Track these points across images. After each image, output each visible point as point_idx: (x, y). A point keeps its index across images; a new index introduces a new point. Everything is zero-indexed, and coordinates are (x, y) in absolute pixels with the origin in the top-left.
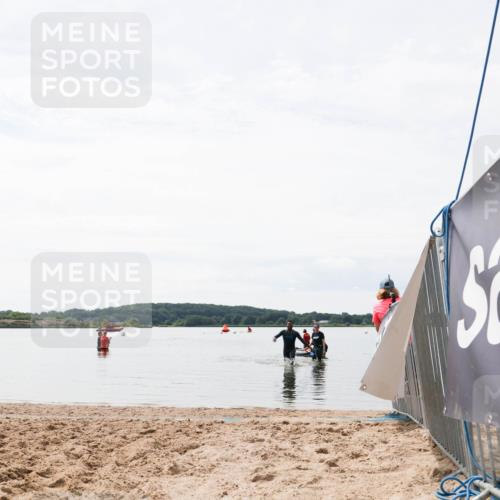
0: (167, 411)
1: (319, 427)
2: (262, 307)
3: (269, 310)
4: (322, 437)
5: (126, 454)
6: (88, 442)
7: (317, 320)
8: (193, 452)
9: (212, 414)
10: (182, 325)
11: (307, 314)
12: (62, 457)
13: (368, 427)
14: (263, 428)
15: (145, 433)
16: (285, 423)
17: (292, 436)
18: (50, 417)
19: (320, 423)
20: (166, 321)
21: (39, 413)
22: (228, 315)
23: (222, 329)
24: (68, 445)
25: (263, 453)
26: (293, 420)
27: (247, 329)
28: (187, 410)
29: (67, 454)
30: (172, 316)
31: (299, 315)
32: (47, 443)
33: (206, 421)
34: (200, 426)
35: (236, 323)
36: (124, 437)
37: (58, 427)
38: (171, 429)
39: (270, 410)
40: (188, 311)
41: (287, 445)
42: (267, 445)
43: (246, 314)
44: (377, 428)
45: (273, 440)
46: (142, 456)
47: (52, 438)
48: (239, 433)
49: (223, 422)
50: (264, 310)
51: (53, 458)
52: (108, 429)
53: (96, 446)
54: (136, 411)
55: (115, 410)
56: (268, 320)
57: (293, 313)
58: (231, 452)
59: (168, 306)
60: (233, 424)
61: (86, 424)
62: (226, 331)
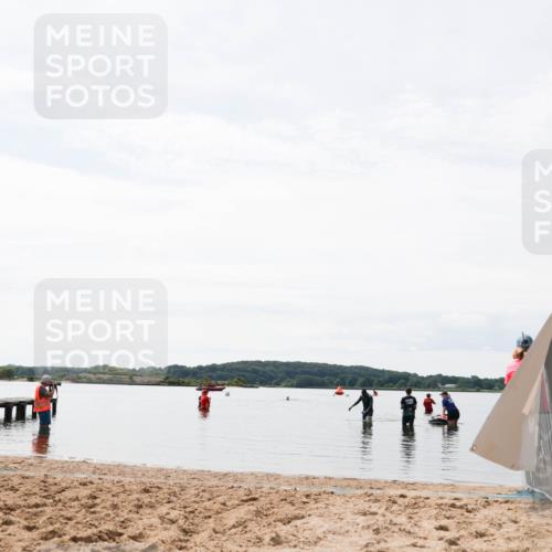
0: (272, 479)
1: (440, 502)
2: (381, 368)
3: (389, 372)
4: (444, 512)
5: (225, 522)
6: (185, 507)
7: (443, 384)
8: (298, 522)
9: (321, 484)
10: (292, 386)
11: (431, 376)
12: (156, 521)
13: (496, 504)
14: (377, 501)
15: (247, 501)
16: (402, 496)
17: (409, 510)
18: (144, 480)
19: (441, 498)
20: (274, 382)
21: (134, 475)
22: (342, 376)
24: (163, 510)
25: (375, 527)
26: (411, 494)
28: (294, 478)
29: (161, 518)
30: (280, 375)
31: (423, 378)
32: (141, 507)
33: (315, 490)
34: (307, 496)
35: (352, 385)
36: (224, 504)
37: (152, 490)
38: (275, 498)
39: (386, 482)
40: (299, 370)
41: (402, 519)
42: (381, 518)
43: (359, 375)
44: (507, 506)
45: (388, 514)
46: (241, 524)
47: (146, 501)
48: (351, 505)
49: (332, 493)
50: (383, 371)
51: (146, 521)
52: (207, 495)
53: (192, 512)
54: (237, 477)
55: (215, 475)
56: (388, 381)
57: (416, 375)
58: (339, 525)
59: (276, 364)
60: (344, 495)
61: (183, 489)
62: (340, 393)
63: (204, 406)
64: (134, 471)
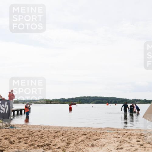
0: (90, 129)
1: (137, 134)
4: (138, 137)
5: (78, 140)
6: (67, 137)
7: (136, 102)
8: (98, 140)
9: (104, 130)
10: (94, 103)
11: (133, 100)
12: (59, 141)
14: (119, 134)
15: (84, 135)
16: (127, 133)
17: (129, 137)
18: (55, 130)
19: (137, 133)
20: (89, 102)
21: (52, 129)
22: (108, 100)
23: (106, 104)
24: (61, 138)
25: (120, 141)
26: (129, 132)
27: (115, 104)
28: (96, 128)
29: (61, 140)
30: (91, 100)
31: (131, 100)
32: (55, 137)
33: (102, 132)
34: (100, 133)
35: (111, 102)
36: (78, 136)
37: (58, 132)
38: (91, 134)
39: (122, 129)
40: (96, 99)
41: (127, 139)
42: (121, 139)
43: (114, 100)
45: (123, 137)
46: (83, 141)
47: (56, 135)
48: (112, 135)
49: (107, 132)
50: (120, 99)
51: (57, 141)
52: (72, 133)
53: (69, 138)
54: (81, 128)
55: (75, 128)
56: (121, 101)
57: (129, 99)
58: (110, 141)
59: (90, 97)
60: (110, 133)
61: (66, 132)
62: (107, 105)
63: (70, 109)
64: (52, 127)
